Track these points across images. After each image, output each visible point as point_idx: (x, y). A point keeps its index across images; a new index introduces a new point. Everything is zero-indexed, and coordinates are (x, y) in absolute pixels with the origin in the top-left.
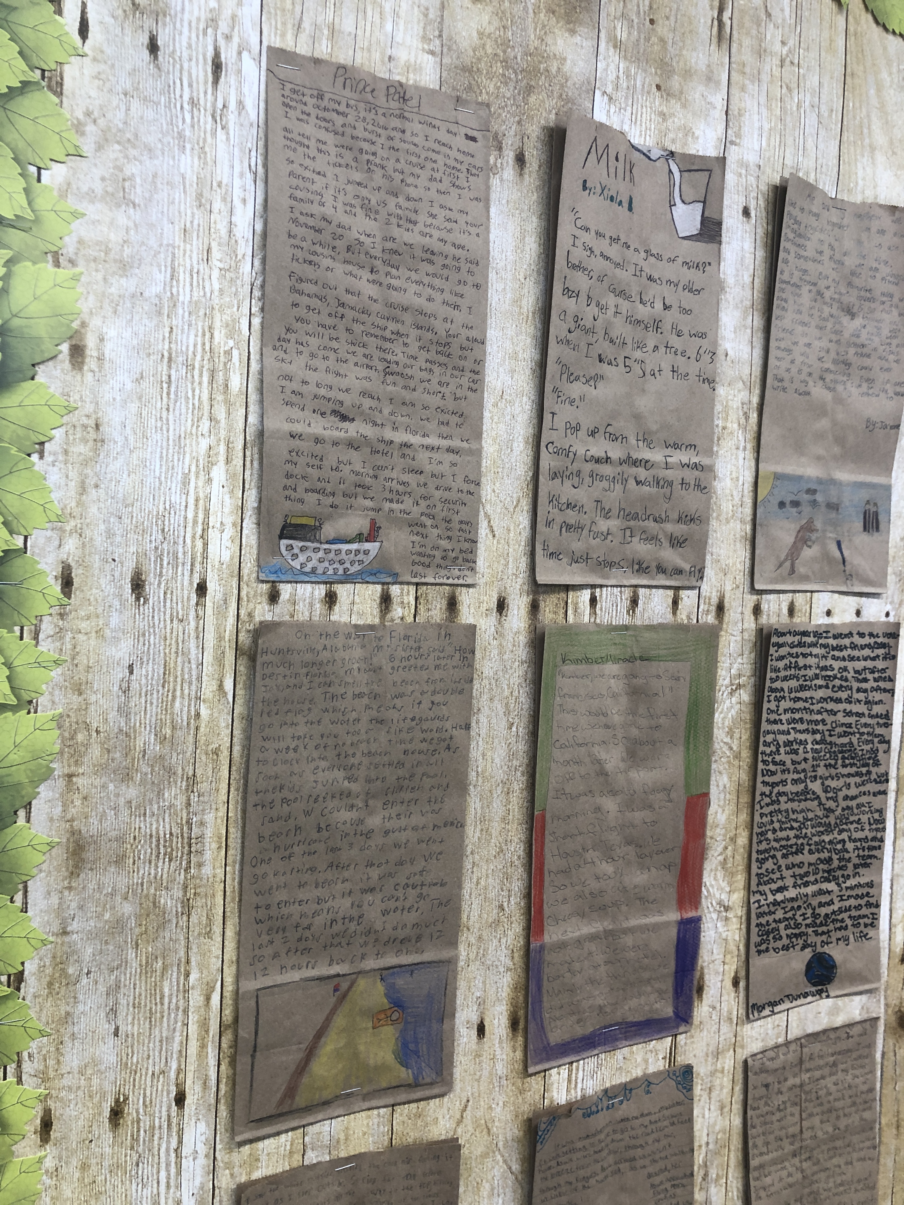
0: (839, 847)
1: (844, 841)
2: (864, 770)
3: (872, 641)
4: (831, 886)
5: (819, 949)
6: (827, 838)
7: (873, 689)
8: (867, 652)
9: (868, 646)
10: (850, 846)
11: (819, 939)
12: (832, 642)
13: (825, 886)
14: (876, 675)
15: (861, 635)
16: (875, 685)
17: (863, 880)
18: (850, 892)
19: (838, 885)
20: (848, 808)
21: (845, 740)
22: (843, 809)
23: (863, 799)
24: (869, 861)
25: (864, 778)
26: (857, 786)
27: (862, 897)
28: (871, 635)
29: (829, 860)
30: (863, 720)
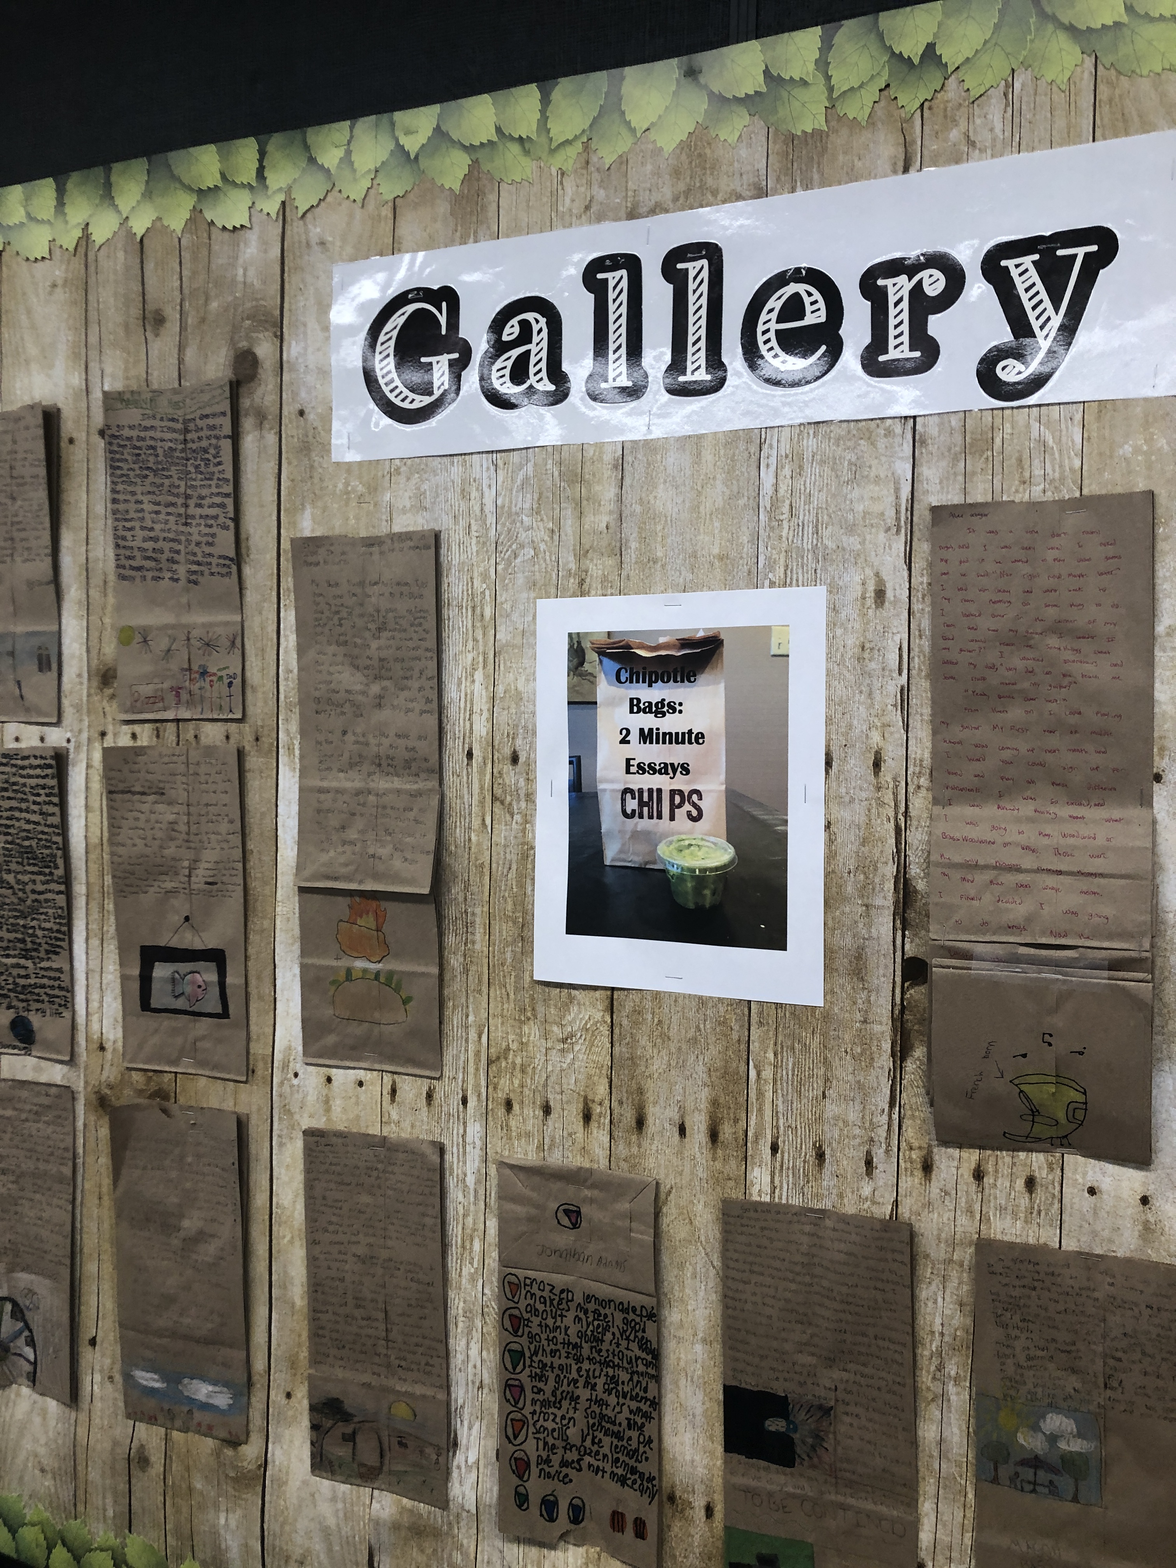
0: (30, 931)
1: (33, 927)
2: (47, 871)
3: (43, 762)
4: (29, 963)
5: (22, 1014)
6: (22, 922)
7: (45, 803)
8: (38, 771)
9: (39, 766)
10: (40, 933)
11: (21, 1005)
12: (19, 762)
13: (22, 962)
14: (47, 791)
15: (35, 757)
16: (47, 799)
17: (55, 965)
18: (43, 973)
19: (35, 964)
20: (36, 900)
21: (27, 843)
22: (33, 901)
23: (49, 896)
24: (58, 950)
25: (48, 878)
26: (43, 883)
27: (55, 979)
28: (41, 757)
29: (23, 941)
30: (39, 828)
